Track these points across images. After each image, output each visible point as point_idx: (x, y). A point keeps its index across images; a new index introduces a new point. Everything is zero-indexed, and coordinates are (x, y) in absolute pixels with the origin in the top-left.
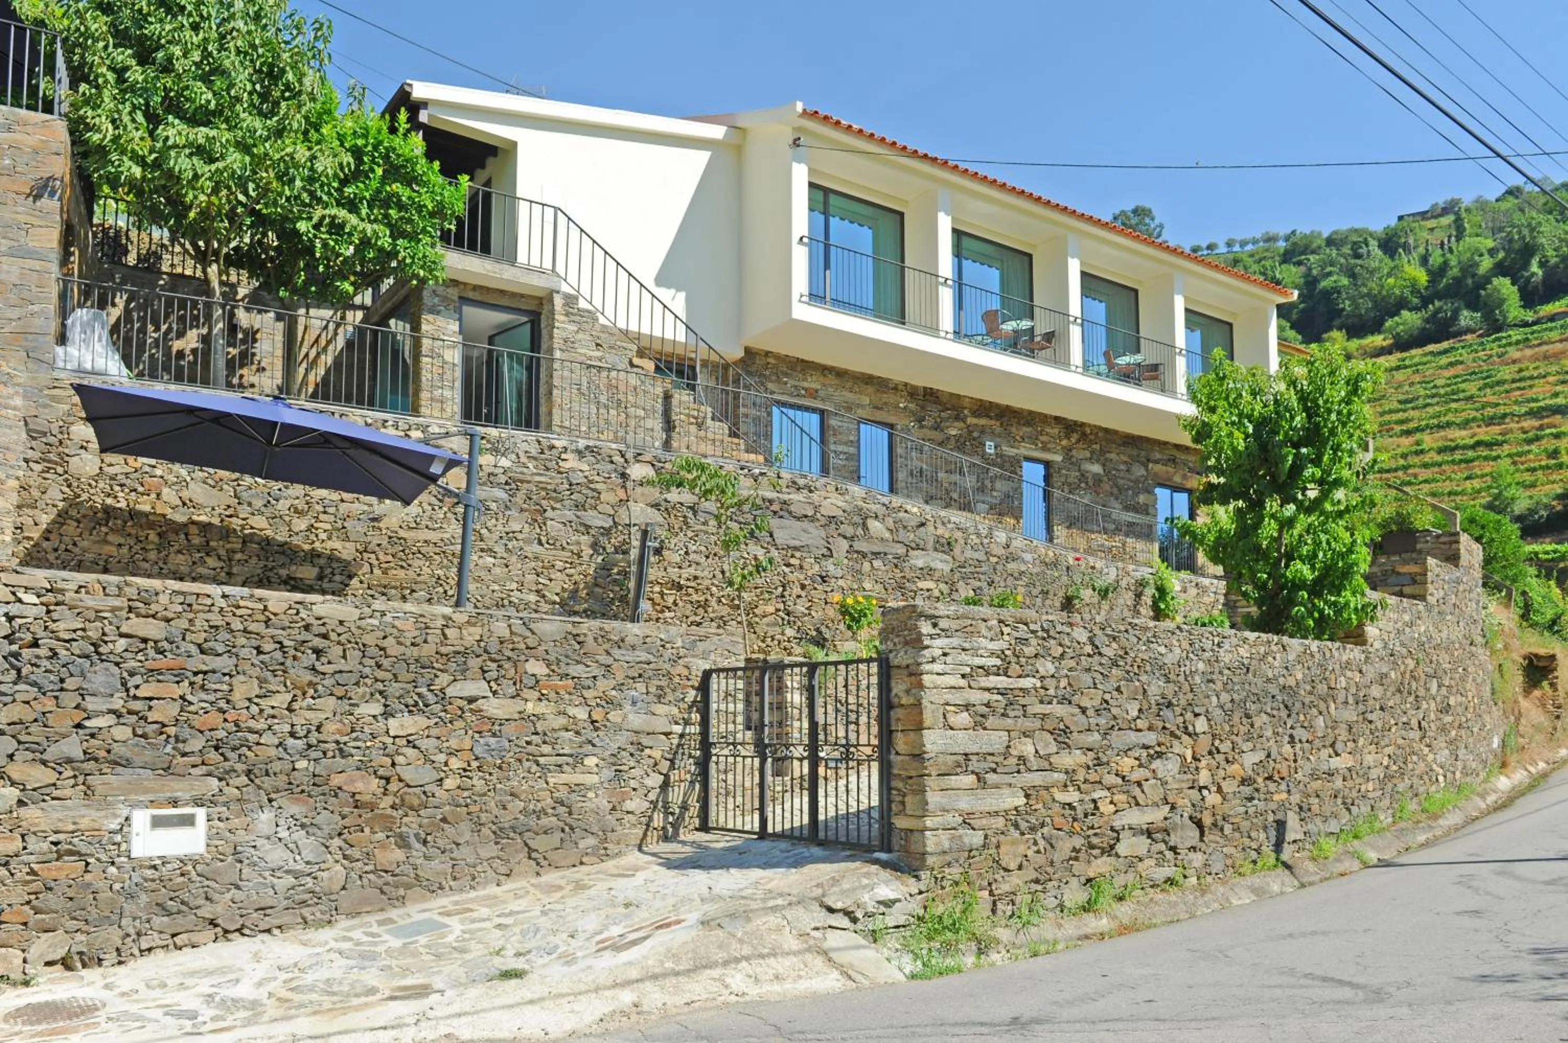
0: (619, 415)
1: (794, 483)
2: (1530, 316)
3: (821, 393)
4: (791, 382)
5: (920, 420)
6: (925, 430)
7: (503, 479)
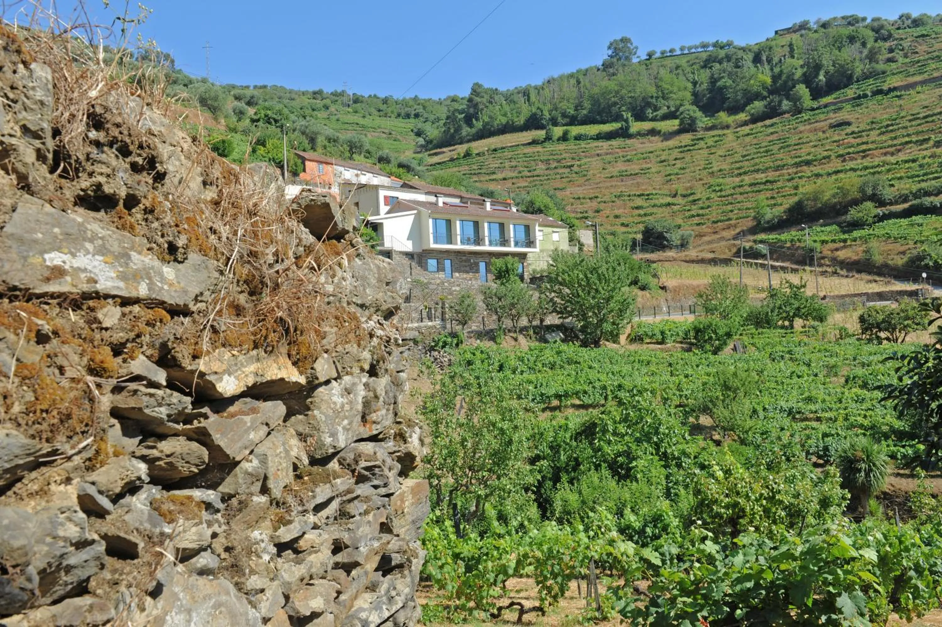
2: (815, 104)
4: (431, 254)
5: (457, 258)
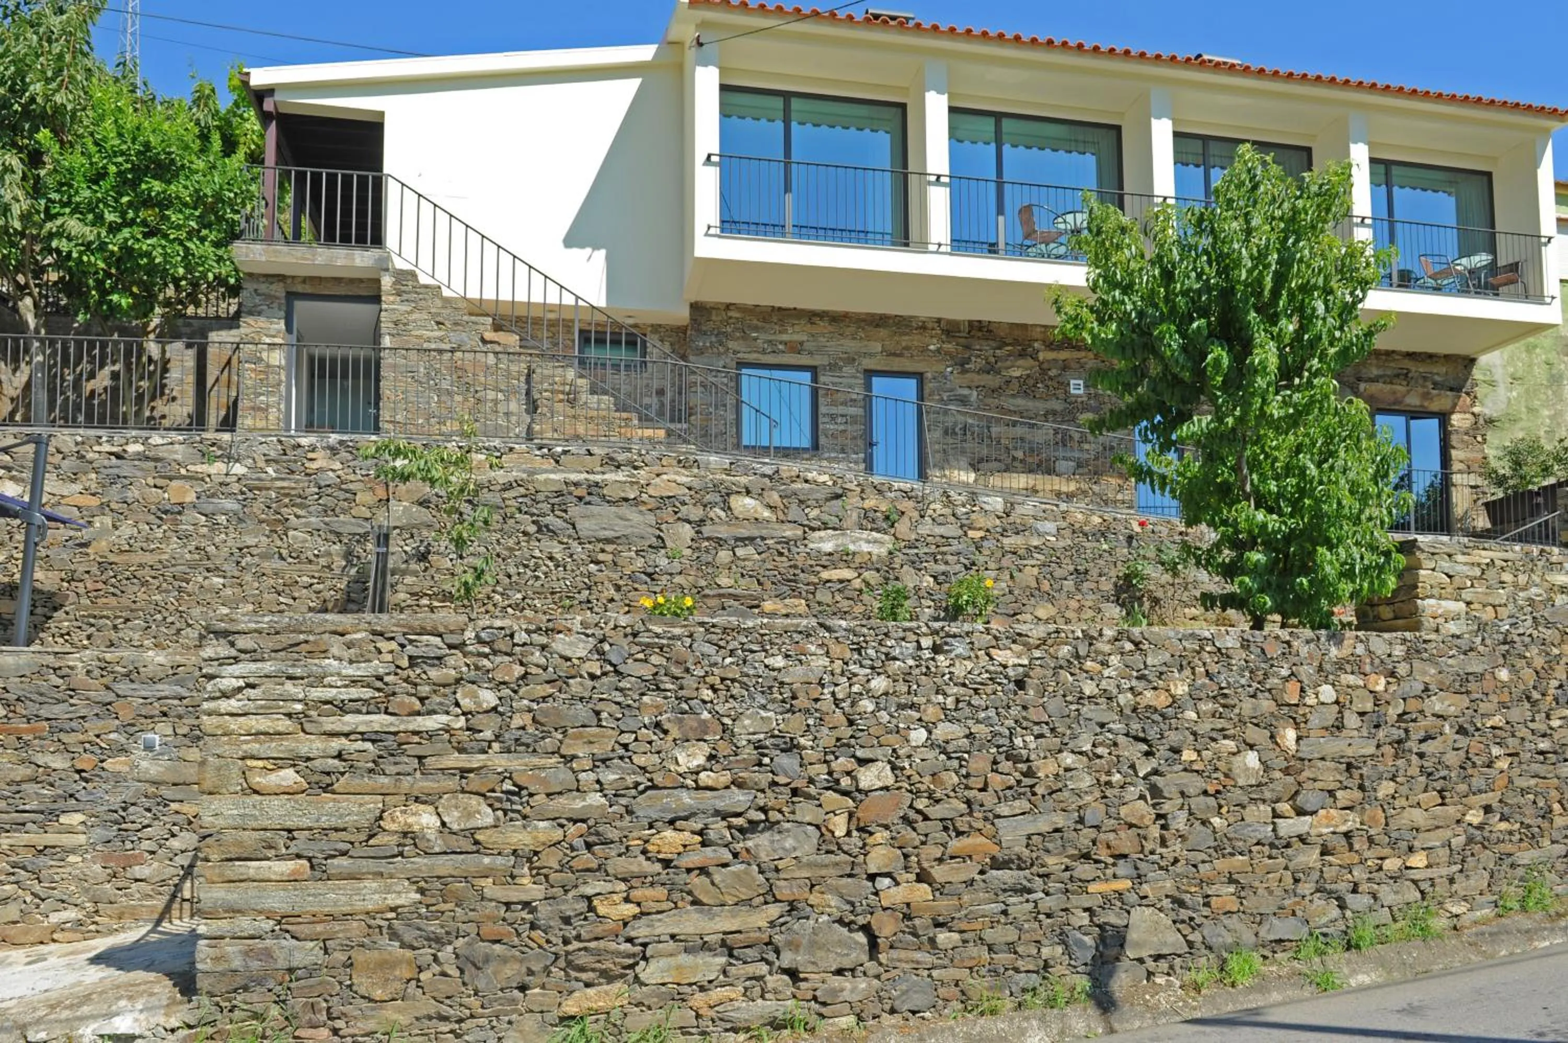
0: (466, 400)
1: (612, 459)
3: (807, 346)
4: (764, 336)
5: (962, 364)
6: (968, 375)
7: (235, 488)
